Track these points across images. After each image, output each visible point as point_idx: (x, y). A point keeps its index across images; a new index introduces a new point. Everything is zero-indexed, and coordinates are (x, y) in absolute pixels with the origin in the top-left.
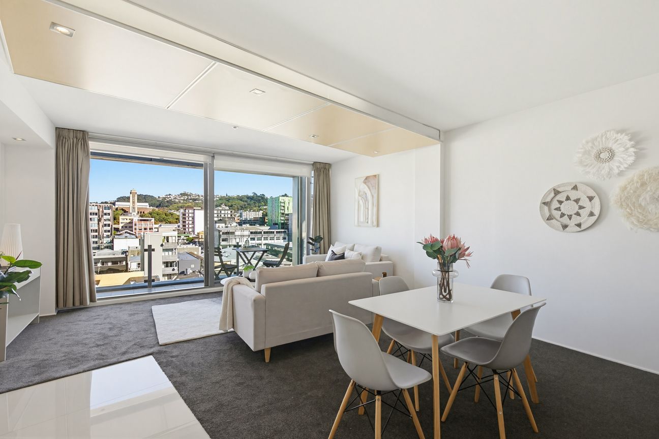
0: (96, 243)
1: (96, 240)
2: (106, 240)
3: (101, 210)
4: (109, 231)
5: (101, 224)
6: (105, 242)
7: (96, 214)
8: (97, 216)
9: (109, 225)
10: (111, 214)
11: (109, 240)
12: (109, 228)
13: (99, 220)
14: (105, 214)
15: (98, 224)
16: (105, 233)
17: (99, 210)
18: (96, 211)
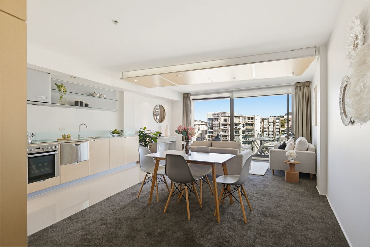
0: (272, 138)
1: (272, 136)
2: (277, 137)
3: (274, 120)
4: (278, 132)
5: (274, 128)
6: (276, 138)
7: (272, 123)
8: (272, 124)
9: (278, 129)
10: (279, 122)
11: (278, 136)
12: (278, 130)
13: (274, 126)
14: (277, 122)
15: (273, 128)
16: (276, 133)
17: (273, 120)
18: (272, 121)
